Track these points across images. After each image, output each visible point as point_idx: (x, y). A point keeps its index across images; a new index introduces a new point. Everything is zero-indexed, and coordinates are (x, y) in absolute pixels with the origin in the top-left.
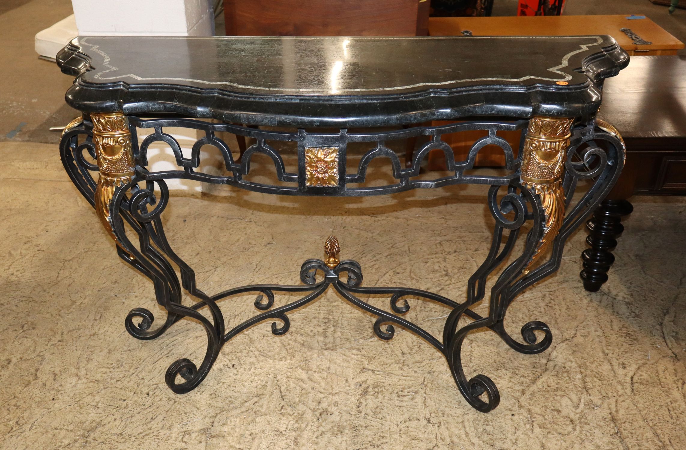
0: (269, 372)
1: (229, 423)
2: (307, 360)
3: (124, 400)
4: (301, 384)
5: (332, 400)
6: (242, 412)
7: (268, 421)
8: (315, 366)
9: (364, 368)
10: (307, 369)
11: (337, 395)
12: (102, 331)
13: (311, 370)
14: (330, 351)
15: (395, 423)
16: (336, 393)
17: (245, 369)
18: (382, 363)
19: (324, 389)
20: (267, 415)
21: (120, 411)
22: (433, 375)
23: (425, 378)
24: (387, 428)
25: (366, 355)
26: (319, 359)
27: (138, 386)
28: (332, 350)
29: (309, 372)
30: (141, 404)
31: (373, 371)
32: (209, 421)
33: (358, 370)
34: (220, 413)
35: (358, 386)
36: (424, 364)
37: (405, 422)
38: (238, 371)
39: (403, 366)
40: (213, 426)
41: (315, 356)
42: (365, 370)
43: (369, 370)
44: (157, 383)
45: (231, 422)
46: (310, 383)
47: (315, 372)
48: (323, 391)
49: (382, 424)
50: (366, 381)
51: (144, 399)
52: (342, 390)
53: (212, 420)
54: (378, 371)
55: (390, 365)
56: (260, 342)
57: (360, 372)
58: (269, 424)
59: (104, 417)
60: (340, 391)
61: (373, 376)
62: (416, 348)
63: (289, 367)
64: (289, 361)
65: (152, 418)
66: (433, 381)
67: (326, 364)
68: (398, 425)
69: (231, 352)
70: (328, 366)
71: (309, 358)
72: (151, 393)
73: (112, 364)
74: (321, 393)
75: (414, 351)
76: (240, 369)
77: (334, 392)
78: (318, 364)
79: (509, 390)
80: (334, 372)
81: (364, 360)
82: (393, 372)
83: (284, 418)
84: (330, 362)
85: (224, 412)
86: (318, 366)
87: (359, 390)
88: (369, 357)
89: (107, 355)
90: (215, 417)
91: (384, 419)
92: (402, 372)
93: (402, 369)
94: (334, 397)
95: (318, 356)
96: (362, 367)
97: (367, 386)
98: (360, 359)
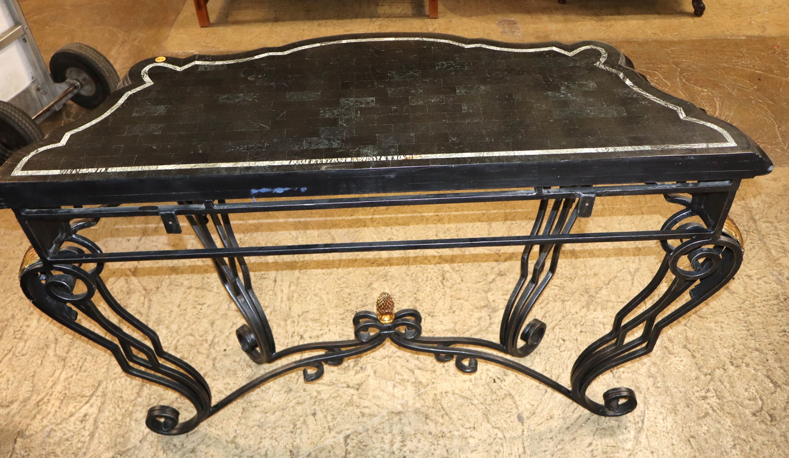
0: (455, 376)
1: (477, 321)
2: (419, 395)
3: (581, 332)
4: (421, 365)
5: (388, 351)
6: (468, 331)
7: (442, 324)
8: (408, 389)
9: (358, 389)
10: (418, 384)
11: (384, 356)
12: (670, 419)
13: (412, 383)
14: (394, 411)
15: (331, 333)
16: (384, 358)
17: (481, 379)
18: (338, 399)
19: (396, 361)
20: (446, 330)
21: (579, 322)
22: (288, 387)
23: (296, 383)
24: (339, 327)
25: (355, 407)
26: (405, 399)
27: (578, 348)
28: (392, 413)
29: (413, 380)
30: (564, 330)
31: (348, 387)
32: (494, 319)
33: (363, 387)
34: (487, 328)
35: (364, 367)
36: (294, 401)
37: (322, 334)
38: (488, 375)
39: (316, 397)
40: (489, 315)
41: (411, 403)
42: (357, 387)
43: (352, 388)
44: (562, 354)
45: (475, 322)
46: (412, 366)
47: (408, 381)
48: (398, 359)
49: (343, 330)
50: (357, 373)
51: (564, 335)
52: (379, 362)
53: (492, 320)
54: (343, 387)
55: (330, 397)
56: (477, 418)
57: (362, 384)
58: (441, 322)
59: (588, 314)
60: (381, 360)
61: (348, 380)
62: (299, 424)
63: (436, 384)
64: (438, 392)
65: (546, 317)
66: (289, 381)
67: (398, 392)
68: (329, 331)
69: (503, 399)
70: (396, 390)
71: (417, 398)
72: (561, 341)
73: (623, 372)
74: (399, 357)
75: (302, 419)
76: (486, 378)
77: (387, 359)
78: (406, 392)
79: (217, 377)
80: (389, 383)
81: (358, 400)
82: (328, 388)
83: (429, 328)
84: (393, 396)
85: (484, 329)
86: (406, 388)
87: (362, 363)
88: (352, 406)
89: (638, 385)
90: (490, 324)
91: (341, 335)
92: (319, 389)
93: (319, 392)
94: (386, 353)
95: (407, 402)
96: (360, 391)
97: (355, 368)
98: (362, 401)
